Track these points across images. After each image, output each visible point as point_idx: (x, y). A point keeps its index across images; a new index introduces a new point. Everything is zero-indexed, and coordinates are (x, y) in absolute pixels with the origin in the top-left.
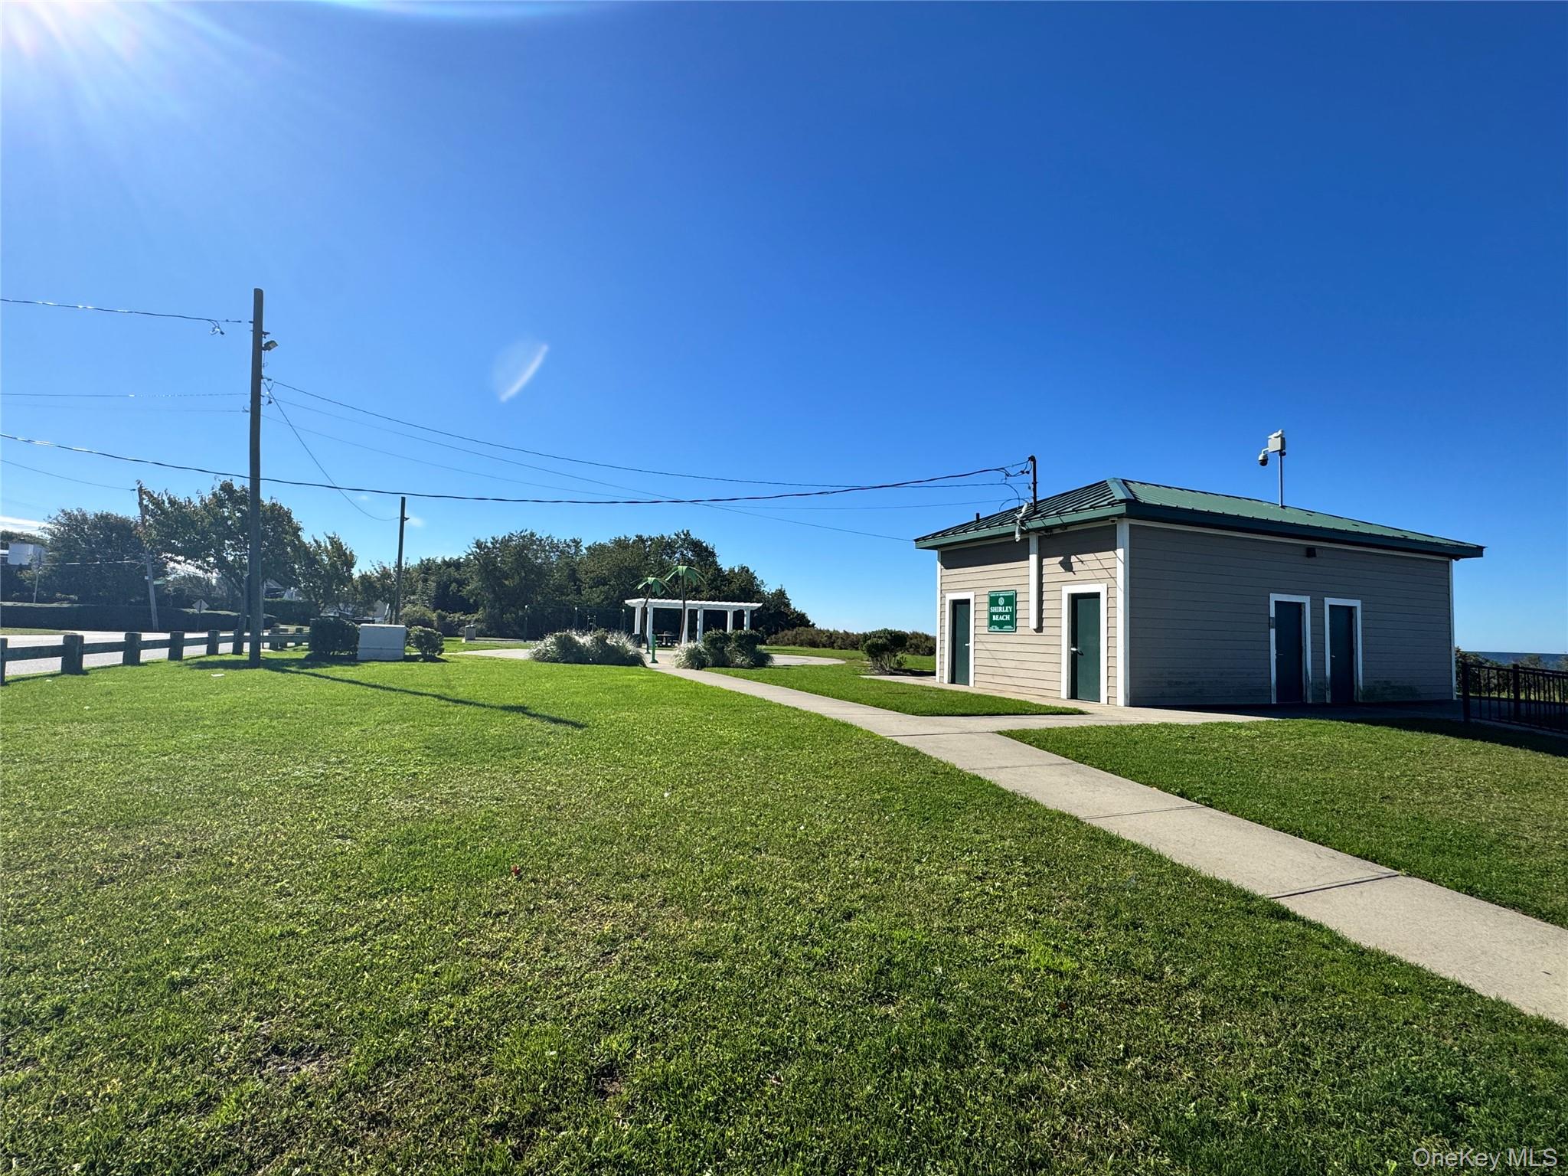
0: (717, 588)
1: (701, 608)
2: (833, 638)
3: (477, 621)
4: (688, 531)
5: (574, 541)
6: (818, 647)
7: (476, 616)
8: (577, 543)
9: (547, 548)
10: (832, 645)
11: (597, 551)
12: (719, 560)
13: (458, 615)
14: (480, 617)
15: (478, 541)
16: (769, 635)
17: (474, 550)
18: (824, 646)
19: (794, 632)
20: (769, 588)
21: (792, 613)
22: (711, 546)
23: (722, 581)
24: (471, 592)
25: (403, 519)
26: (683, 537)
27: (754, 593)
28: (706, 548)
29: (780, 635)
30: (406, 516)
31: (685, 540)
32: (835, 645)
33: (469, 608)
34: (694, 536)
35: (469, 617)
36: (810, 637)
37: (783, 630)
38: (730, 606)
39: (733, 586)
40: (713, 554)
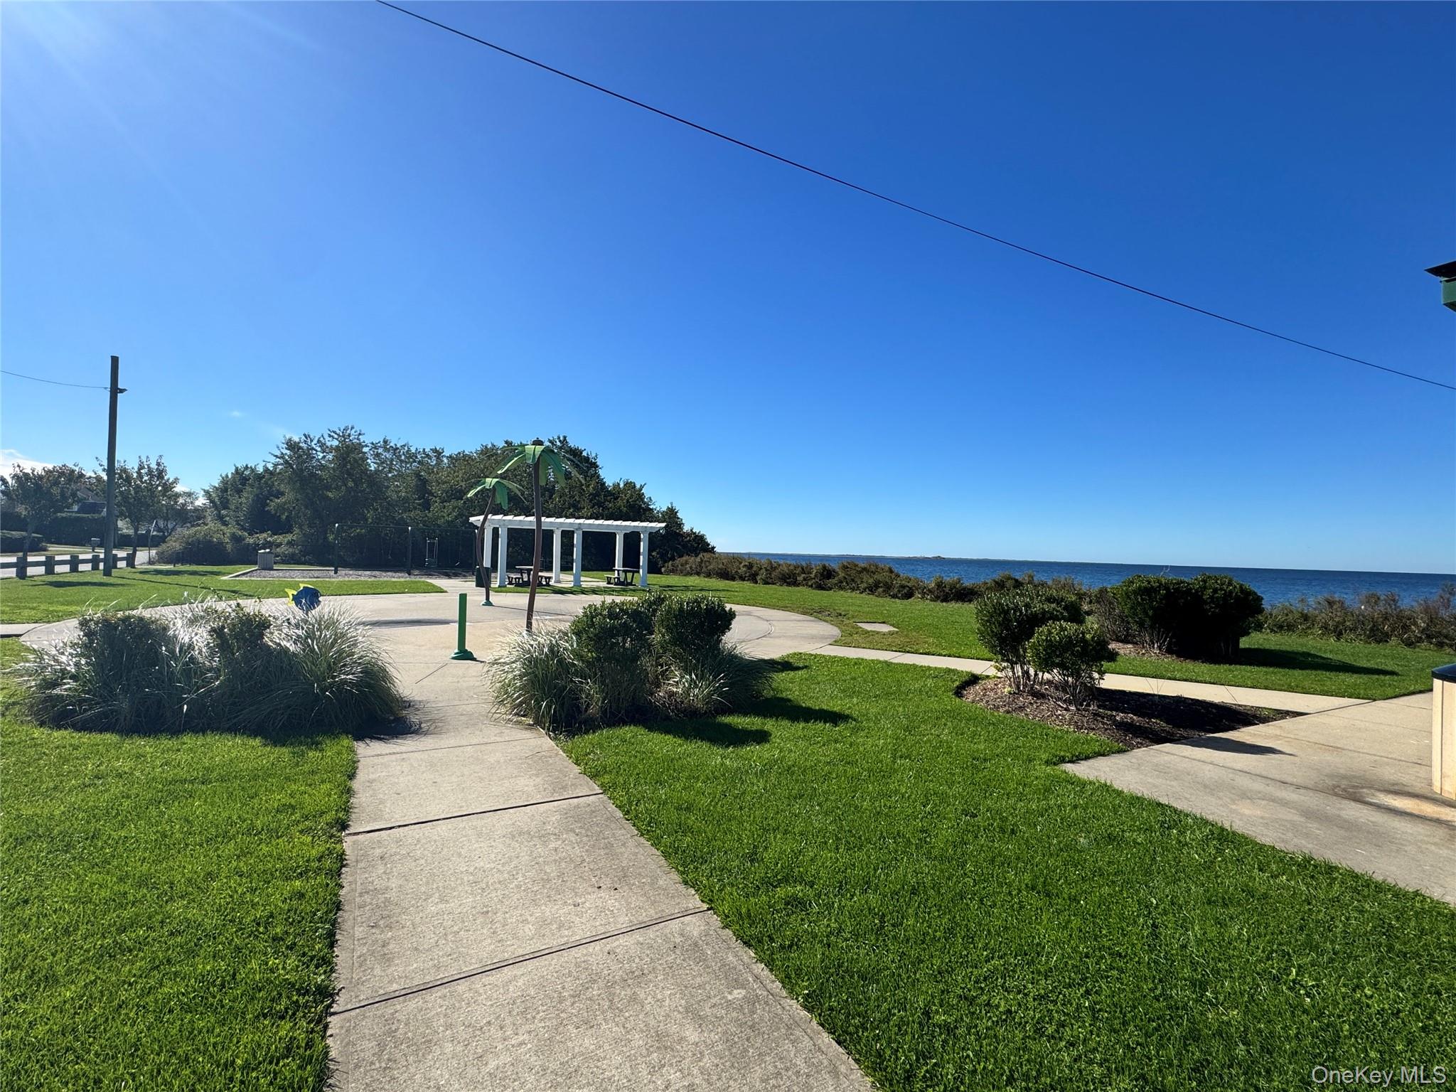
0: (600, 504)
1: (579, 529)
2: (754, 569)
3: (290, 543)
4: (565, 437)
5: (435, 451)
6: (733, 579)
7: (289, 537)
8: (438, 453)
9: (403, 457)
10: (753, 578)
11: (456, 460)
12: (602, 473)
13: (265, 535)
14: (295, 538)
15: (290, 440)
16: (665, 562)
17: (285, 451)
18: (742, 579)
19: (698, 559)
20: (660, 504)
21: (688, 535)
22: (594, 455)
23: (605, 496)
24: (281, 508)
25: (115, 391)
26: (558, 443)
27: (644, 510)
28: (587, 459)
29: (678, 561)
30: (120, 386)
31: (561, 448)
32: (758, 578)
33: (280, 527)
34: (572, 443)
35: (278, 538)
36: (720, 566)
37: (681, 556)
38: (620, 527)
39: (620, 503)
40: (595, 465)
